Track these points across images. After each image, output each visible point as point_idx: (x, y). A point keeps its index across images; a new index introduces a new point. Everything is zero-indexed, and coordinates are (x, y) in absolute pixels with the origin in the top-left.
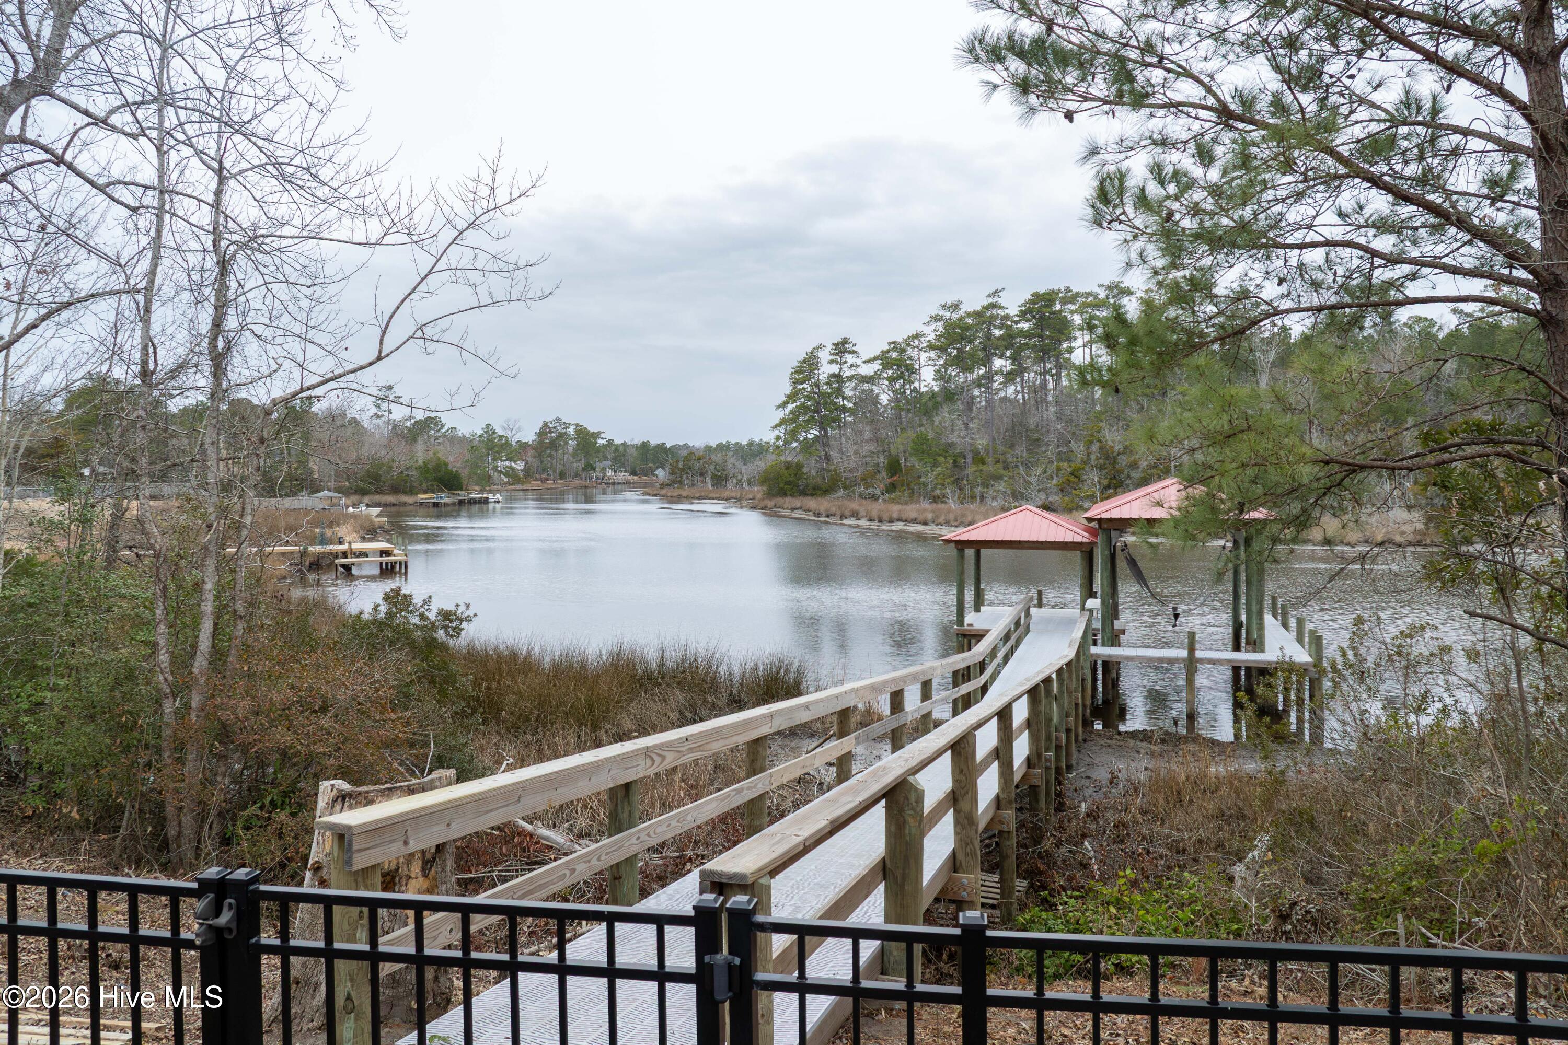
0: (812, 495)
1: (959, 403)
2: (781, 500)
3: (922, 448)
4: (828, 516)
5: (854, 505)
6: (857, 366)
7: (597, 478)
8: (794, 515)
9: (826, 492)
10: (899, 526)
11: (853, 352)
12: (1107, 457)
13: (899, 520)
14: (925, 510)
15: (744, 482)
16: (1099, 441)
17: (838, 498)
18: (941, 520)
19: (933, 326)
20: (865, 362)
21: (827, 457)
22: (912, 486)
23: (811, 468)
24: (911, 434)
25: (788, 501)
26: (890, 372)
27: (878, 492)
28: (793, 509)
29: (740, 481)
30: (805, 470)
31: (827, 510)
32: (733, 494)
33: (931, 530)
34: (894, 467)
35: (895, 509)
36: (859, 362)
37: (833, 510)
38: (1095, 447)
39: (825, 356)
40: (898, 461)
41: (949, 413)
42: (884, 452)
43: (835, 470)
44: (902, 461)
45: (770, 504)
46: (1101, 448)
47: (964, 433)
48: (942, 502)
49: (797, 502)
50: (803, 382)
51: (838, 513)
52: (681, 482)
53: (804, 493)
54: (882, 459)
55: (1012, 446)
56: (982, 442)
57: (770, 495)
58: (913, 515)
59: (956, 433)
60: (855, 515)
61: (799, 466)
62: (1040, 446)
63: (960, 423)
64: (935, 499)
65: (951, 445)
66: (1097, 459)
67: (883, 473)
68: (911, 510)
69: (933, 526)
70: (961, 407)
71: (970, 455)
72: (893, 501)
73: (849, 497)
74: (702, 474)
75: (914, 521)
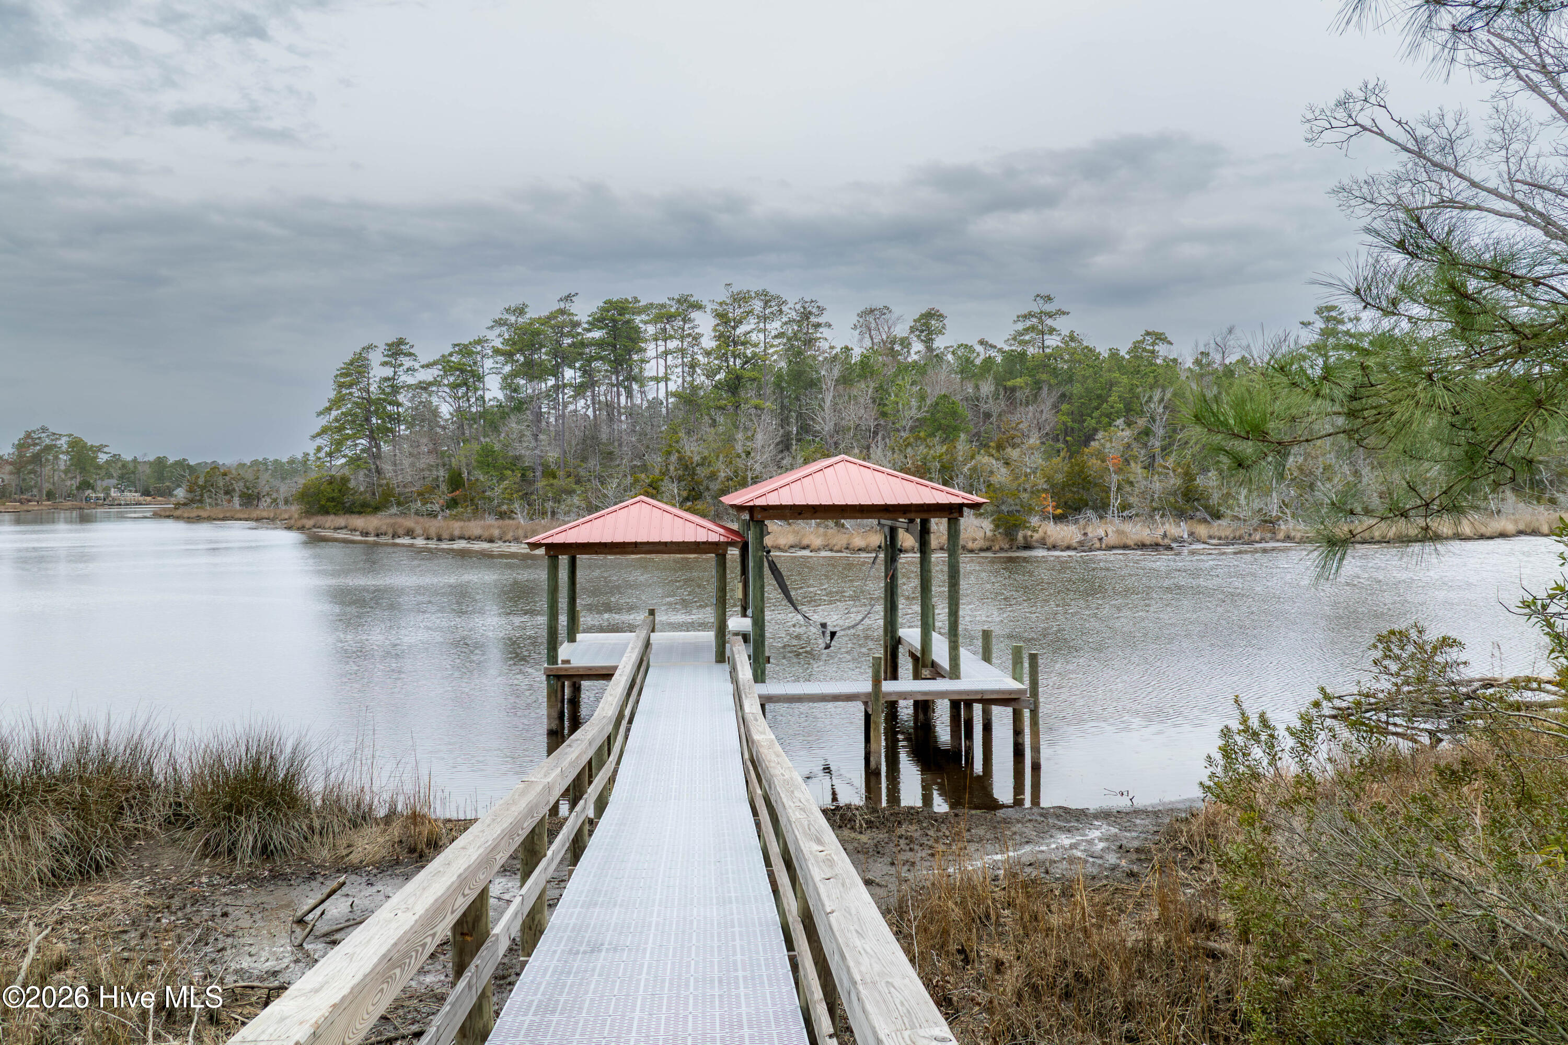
0: (360, 513)
1: (528, 412)
2: (321, 519)
3: (488, 459)
4: (377, 535)
5: (409, 523)
6: (414, 370)
7: (98, 498)
8: (336, 535)
9: (376, 509)
10: (461, 544)
11: (410, 354)
12: (686, 468)
13: (461, 537)
14: (490, 526)
15: (281, 503)
16: (679, 452)
17: (391, 515)
18: (509, 536)
19: (497, 331)
20: (423, 367)
21: (378, 471)
22: (476, 501)
23: (359, 482)
24: (476, 446)
25: (331, 520)
26: (452, 379)
27: (436, 507)
28: (336, 529)
29: (275, 500)
30: (352, 484)
31: (377, 529)
32: (265, 514)
33: (497, 547)
34: (455, 481)
35: (457, 527)
36: (417, 366)
37: (384, 528)
38: (674, 458)
39: (376, 358)
40: (460, 475)
41: (518, 423)
42: (444, 465)
43: (388, 484)
44: (465, 475)
45: (309, 523)
46: (680, 459)
47: (533, 444)
48: (510, 518)
49: (341, 521)
50: (350, 386)
51: (390, 531)
52: (201, 501)
53: (350, 510)
54: (441, 473)
55: (584, 459)
56: (553, 455)
57: (308, 513)
58: (477, 532)
59: (525, 445)
60: (410, 533)
61: (345, 480)
62: (611, 460)
63: (528, 433)
64: (502, 515)
65: (518, 458)
66: (676, 470)
67: (443, 487)
68: (475, 527)
69: (500, 543)
70: (531, 417)
71: (540, 468)
72: (455, 518)
73: (403, 514)
74: (227, 493)
75: (479, 538)
